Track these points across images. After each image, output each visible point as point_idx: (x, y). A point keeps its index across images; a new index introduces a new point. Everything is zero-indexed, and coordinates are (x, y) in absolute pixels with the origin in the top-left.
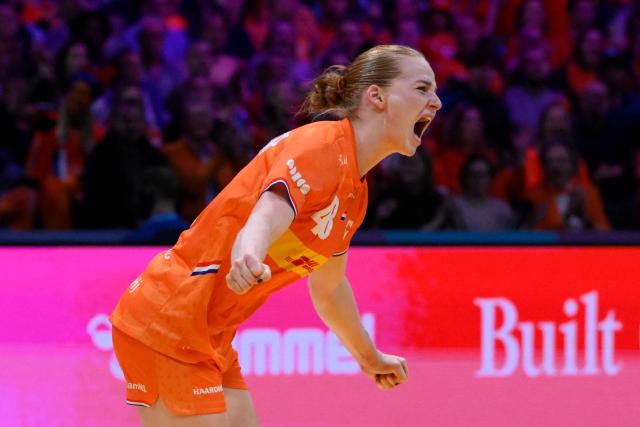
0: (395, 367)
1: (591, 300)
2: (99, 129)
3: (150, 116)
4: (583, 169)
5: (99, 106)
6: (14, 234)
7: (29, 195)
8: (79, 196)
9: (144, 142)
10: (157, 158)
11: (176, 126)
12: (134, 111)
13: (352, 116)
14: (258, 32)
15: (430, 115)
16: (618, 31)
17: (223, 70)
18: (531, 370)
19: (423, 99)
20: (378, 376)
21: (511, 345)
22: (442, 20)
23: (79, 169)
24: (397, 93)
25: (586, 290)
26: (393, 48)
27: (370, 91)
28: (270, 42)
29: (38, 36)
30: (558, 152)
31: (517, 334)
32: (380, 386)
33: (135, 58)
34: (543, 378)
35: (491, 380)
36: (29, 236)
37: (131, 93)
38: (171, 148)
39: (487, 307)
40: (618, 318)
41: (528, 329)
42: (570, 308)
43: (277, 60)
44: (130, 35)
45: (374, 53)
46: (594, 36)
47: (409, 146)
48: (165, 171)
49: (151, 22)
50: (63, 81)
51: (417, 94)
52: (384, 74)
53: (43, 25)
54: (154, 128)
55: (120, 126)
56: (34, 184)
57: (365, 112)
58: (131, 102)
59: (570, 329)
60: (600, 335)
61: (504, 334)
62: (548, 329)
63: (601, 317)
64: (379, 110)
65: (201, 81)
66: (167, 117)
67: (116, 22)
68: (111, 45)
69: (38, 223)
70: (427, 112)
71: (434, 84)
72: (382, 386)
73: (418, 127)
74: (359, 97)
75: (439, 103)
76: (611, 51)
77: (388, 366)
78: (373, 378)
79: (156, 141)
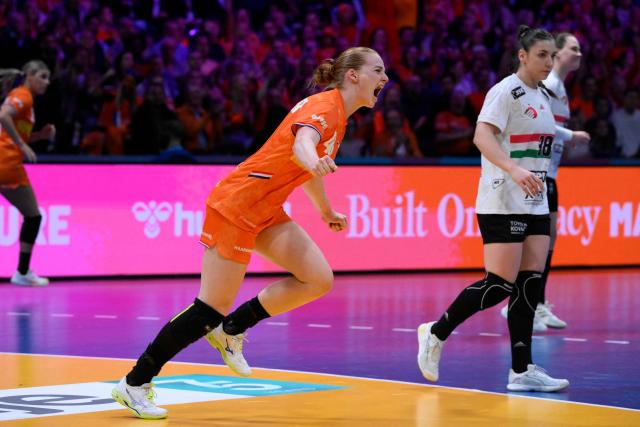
0: (341, 220)
1: (410, 196)
2: (140, 99)
3: (167, 92)
4: (407, 124)
5: (140, 88)
6: (92, 157)
7: (101, 136)
8: (129, 137)
9: (164, 107)
10: (172, 116)
11: (182, 99)
12: (158, 89)
13: (340, 87)
14: (228, 46)
15: (382, 85)
16: (426, 47)
17: (208, 67)
18: (377, 234)
19: (379, 77)
20: (331, 224)
21: (366, 220)
22: (328, 41)
23: (128, 122)
24: (365, 73)
25: (408, 190)
26: (360, 49)
27: (349, 72)
28: (234, 52)
29: (106, 48)
30: (393, 114)
31: (369, 214)
32: (331, 230)
33: (159, 60)
34: (383, 238)
35: (355, 240)
36: (99, 158)
37: (158, 80)
38: (180, 110)
39: (353, 199)
40: (425, 206)
41: (375, 212)
42: (399, 200)
43: (238, 62)
44: (157, 48)
45: (349, 52)
46: (413, 50)
47: (371, 102)
48: (176, 123)
49: (169, 41)
50: (120, 74)
51: (375, 74)
52: (356, 63)
53: (110, 42)
54: (170, 99)
55: (151, 97)
56: (103, 129)
57: (347, 85)
58: (157, 84)
59: (398, 212)
60: (415, 215)
61: (362, 214)
62: (387, 212)
63: (416, 204)
64: (354, 83)
65: (195, 74)
66: (176, 92)
67: (150, 40)
68: (146, 53)
69: (106, 151)
70: (381, 83)
71: (384, 69)
72: (332, 230)
73: (376, 92)
74: (343, 76)
75: (387, 78)
76: (422, 58)
77: (338, 219)
78: (327, 225)
79: (171, 107)
